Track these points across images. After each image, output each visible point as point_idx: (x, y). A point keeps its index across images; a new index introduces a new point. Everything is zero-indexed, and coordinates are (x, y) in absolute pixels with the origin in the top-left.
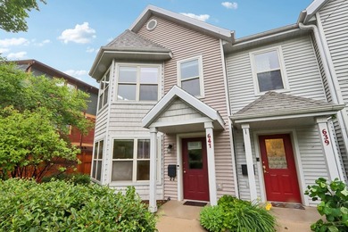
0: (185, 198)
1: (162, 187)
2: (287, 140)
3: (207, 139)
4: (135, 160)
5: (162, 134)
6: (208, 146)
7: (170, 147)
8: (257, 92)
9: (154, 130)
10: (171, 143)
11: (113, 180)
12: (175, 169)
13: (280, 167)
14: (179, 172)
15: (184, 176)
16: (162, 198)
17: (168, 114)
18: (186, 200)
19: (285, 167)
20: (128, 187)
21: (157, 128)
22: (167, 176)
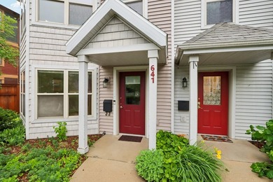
0: (120, 132)
1: (97, 121)
2: (225, 77)
3: (150, 72)
4: (66, 94)
5: (97, 66)
6: (151, 81)
7: (106, 81)
8: (204, 25)
9: (83, 59)
10: (107, 77)
11: (39, 116)
12: (111, 104)
13: (213, 103)
14: (115, 107)
15: (121, 111)
16: (97, 132)
17: (101, 37)
18: (122, 134)
19: (218, 103)
20: (59, 123)
21: (87, 56)
22: (102, 111)
